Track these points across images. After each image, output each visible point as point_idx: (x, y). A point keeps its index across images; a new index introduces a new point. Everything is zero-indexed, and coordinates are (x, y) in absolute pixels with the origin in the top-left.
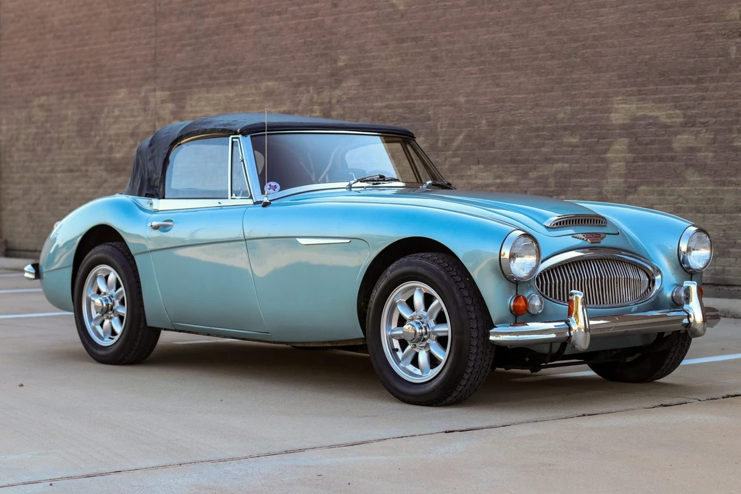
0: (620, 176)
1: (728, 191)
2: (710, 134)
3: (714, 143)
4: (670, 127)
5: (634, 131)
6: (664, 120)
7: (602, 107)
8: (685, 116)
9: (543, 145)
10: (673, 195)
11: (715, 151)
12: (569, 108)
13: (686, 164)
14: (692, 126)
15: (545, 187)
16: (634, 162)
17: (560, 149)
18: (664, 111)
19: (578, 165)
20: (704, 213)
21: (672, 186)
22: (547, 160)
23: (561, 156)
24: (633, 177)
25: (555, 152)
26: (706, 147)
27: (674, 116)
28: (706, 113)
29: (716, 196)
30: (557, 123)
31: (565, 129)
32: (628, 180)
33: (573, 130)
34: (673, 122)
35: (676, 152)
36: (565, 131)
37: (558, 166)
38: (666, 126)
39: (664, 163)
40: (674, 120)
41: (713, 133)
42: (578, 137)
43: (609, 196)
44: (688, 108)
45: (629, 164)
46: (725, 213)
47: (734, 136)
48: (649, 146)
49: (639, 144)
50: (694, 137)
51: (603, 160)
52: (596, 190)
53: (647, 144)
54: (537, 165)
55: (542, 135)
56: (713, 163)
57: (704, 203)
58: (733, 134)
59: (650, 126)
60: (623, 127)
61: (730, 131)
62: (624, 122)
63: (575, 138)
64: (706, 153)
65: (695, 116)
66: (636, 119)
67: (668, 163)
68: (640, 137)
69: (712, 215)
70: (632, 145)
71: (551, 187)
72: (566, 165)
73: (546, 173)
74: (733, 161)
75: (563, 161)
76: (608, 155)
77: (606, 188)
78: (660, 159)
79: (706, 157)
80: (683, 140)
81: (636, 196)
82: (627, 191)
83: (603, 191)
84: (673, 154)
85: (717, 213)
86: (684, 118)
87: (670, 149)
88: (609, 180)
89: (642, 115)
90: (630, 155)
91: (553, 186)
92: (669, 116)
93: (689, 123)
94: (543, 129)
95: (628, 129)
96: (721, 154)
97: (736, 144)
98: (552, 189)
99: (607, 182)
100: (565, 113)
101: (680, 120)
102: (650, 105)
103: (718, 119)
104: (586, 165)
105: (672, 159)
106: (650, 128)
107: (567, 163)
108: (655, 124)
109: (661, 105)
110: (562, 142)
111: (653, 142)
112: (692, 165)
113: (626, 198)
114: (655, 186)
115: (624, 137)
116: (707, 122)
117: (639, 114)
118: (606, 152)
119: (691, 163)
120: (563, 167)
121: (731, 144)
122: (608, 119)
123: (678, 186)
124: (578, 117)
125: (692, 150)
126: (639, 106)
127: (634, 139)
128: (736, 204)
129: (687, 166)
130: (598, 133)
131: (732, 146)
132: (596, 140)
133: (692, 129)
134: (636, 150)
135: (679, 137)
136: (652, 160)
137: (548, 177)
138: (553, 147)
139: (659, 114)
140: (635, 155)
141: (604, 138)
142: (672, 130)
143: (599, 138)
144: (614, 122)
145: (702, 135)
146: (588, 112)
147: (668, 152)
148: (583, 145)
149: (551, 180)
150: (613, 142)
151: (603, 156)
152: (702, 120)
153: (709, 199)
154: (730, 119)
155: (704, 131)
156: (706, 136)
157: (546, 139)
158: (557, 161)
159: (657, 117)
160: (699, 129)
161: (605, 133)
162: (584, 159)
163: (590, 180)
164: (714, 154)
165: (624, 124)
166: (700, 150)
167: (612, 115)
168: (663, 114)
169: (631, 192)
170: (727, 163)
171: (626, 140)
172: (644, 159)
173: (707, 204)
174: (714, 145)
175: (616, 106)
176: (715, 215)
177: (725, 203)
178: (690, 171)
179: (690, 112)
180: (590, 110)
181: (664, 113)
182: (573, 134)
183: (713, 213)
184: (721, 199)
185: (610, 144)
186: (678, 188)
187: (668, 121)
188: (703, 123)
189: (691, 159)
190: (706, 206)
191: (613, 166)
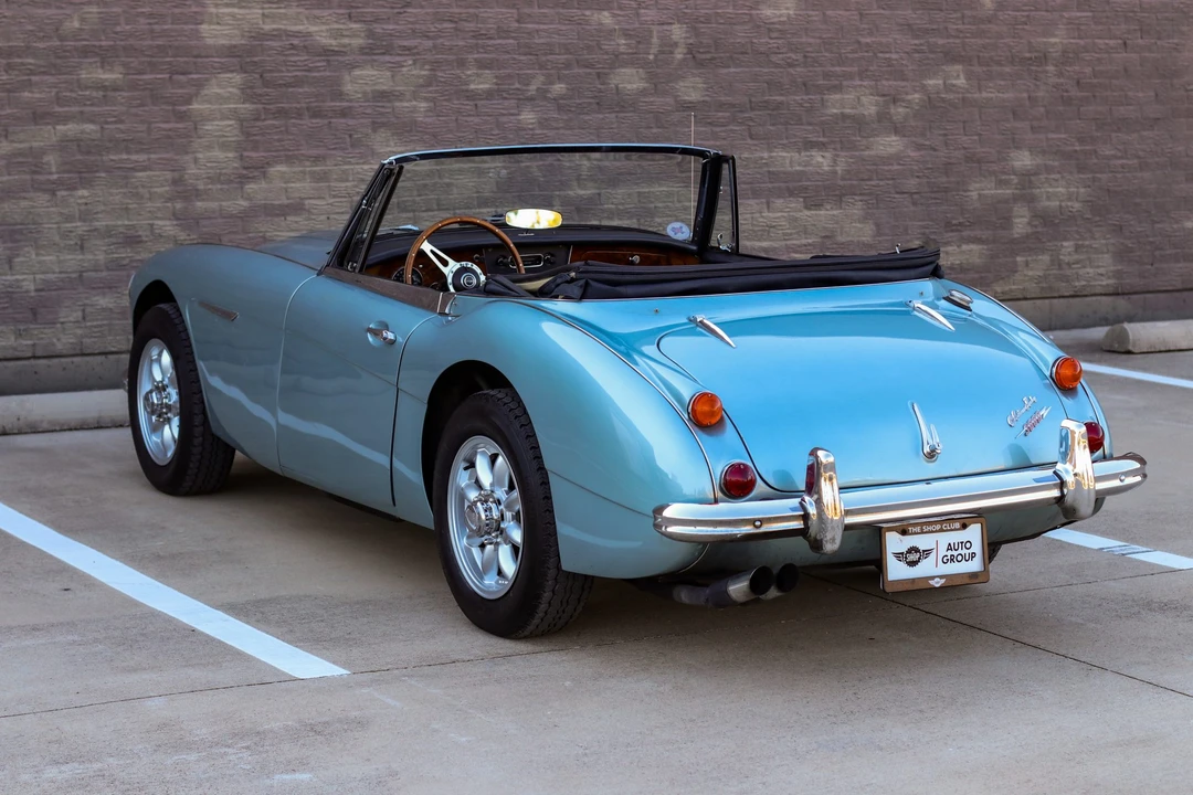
0: (224, 146)
1: (461, 171)
2: (421, 69)
3: (430, 85)
4: (337, 53)
5: (256, 59)
6: (326, 41)
7: (177, 11)
8: (371, 34)
9: (29, 85)
10: (347, 180)
11: (433, 100)
12: (94, 9)
13: (374, 123)
14: (384, 54)
15: (35, 172)
16: (257, 119)
17: (74, 95)
18: (323, 23)
19: (121, 126)
20: (414, 211)
21: (346, 163)
22: (39, 117)
23: (75, 109)
24: (255, 148)
25: (59, 100)
26: (414, 92)
27: (345, 33)
28: (414, 31)
29: (437, 180)
30: (62, 39)
31: (85, 52)
32: (245, 154)
33: (105, 57)
34: (344, 46)
35: (351, 101)
36: (86, 57)
37: (71, 128)
38: (327, 52)
39: (326, 121)
40: (346, 41)
41: (427, 67)
42: (121, 69)
43: (201, 187)
44: (377, 20)
45: (245, 123)
46: (454, 209)
47: (469, 72)
48: (290, 90)
49: (266, 84)
50: (389, 74)
51: (182, 117)
52: (169, 175)
53: (287, 85)
54: (11, 129)
55: (23, 64)
56: (428, 120)
57: (415, 193)
58: (469, 69)
59: (292, 52)
60: (231, 51)
61: (462, 63)
62: (234, 43)
63: (111, 71)
64: (414, 103)
65: (391, 35)
66: (262, 36)
67: (333, 120)
68: (270, 71)
69: (431, 213)
70: (251, 88)
71: (51, 173)
72: (89, 127)
73: (35, 144)
74: (469, 115)
75: (83, 117)
76: (195, 106)
77: (193, 170)
78: (316, 114)
79: (414, 110)
80: (364, 80)
81: (264, 185)
82: (242, 176)
83: (186, 176)
84: (345, 104)
85: (439, 210)
86: (368, 37)
87: (340, 95)
88: (200, 155)
89: (274, 30)
90: (247, 106)
91: (54, 170)
92: (338, 34)
93: (377, 49)
94: (28, 50)
95: (242, 57)
96: (445, 103)
97: (472, 87)
98: (55, 177)
99: (196, 160)
100: (83, 20)
101: (358, 42)
102: (292, 11)
103: (441, 40)
104: (143, 127)
105: (344, 113)
106: (293, 55)
107: (92, 122)
108: (305, 47)
109: (317, 12)
110: (78, 80)
111: (298, 82)
112: (383, 125)
113: (242, 188)
114: (308, 163)
115: (232, 71)
116: (416, 47)
117: (267, 27)
118: (188, 101)
119: (385, 120)
120: (82, 132)
121: (464, 87)
122: (197, 35)
123: (357, 164)
124: (118, 29)
125: (383, 96)
126: (266, 11)
127: (257, 76)
128: (478, 192)
129: (376, 126)
130: (170, 63)
131: (467, 91)
132: (167, 76)
133: (387, 58)
134: (260, 95)
135: (357, 72)
136: (299, 115)
137: (43, 152)
138: (55, 90)
139: (313, 29)
140: (260, 106)
141: (183, 74)
142: (340, 58)
143: (172, 73)
144: (210, 41)
145: (404, 69)
146: (142, 20)
147: (332, 100)
148: (133, 86)
149: (51, 159)
150: (207, 80)
151: (184, 108)
152: (405, 43)
153: (425, 185)
154: (461, 43)
155: (410, 62)
156: (413, 72)
157: (32, 73)
158: (65, 119)
159: (309, 34)
160: (398, 59)
161: (186, 62)
162: (136, 115)
163: (153, 156)
164: (432, 104)
165: (235, 46)
166: (400, 96)
167: (204, 27)
168: (322, 30)
169: (253, 178)
170: (457, 120)
171: (237, 78)
172: (282, 113)
173: (420, 195)
174: (431, 89)
175: (213, 10)
176: (436, 213)
177: (455, 191)
178: (382, 135)
179: (378, 28)
180: (151, 15)
181: (324, 28)
182: (104, 63)
183: (433, 211)
184: (448, 185)
185: (200, 85)
186: (357, 167)
187: (334, 42)
188: (409, 49)
189: (382, 114)
190: (417, 199)
191: (207, 128)
